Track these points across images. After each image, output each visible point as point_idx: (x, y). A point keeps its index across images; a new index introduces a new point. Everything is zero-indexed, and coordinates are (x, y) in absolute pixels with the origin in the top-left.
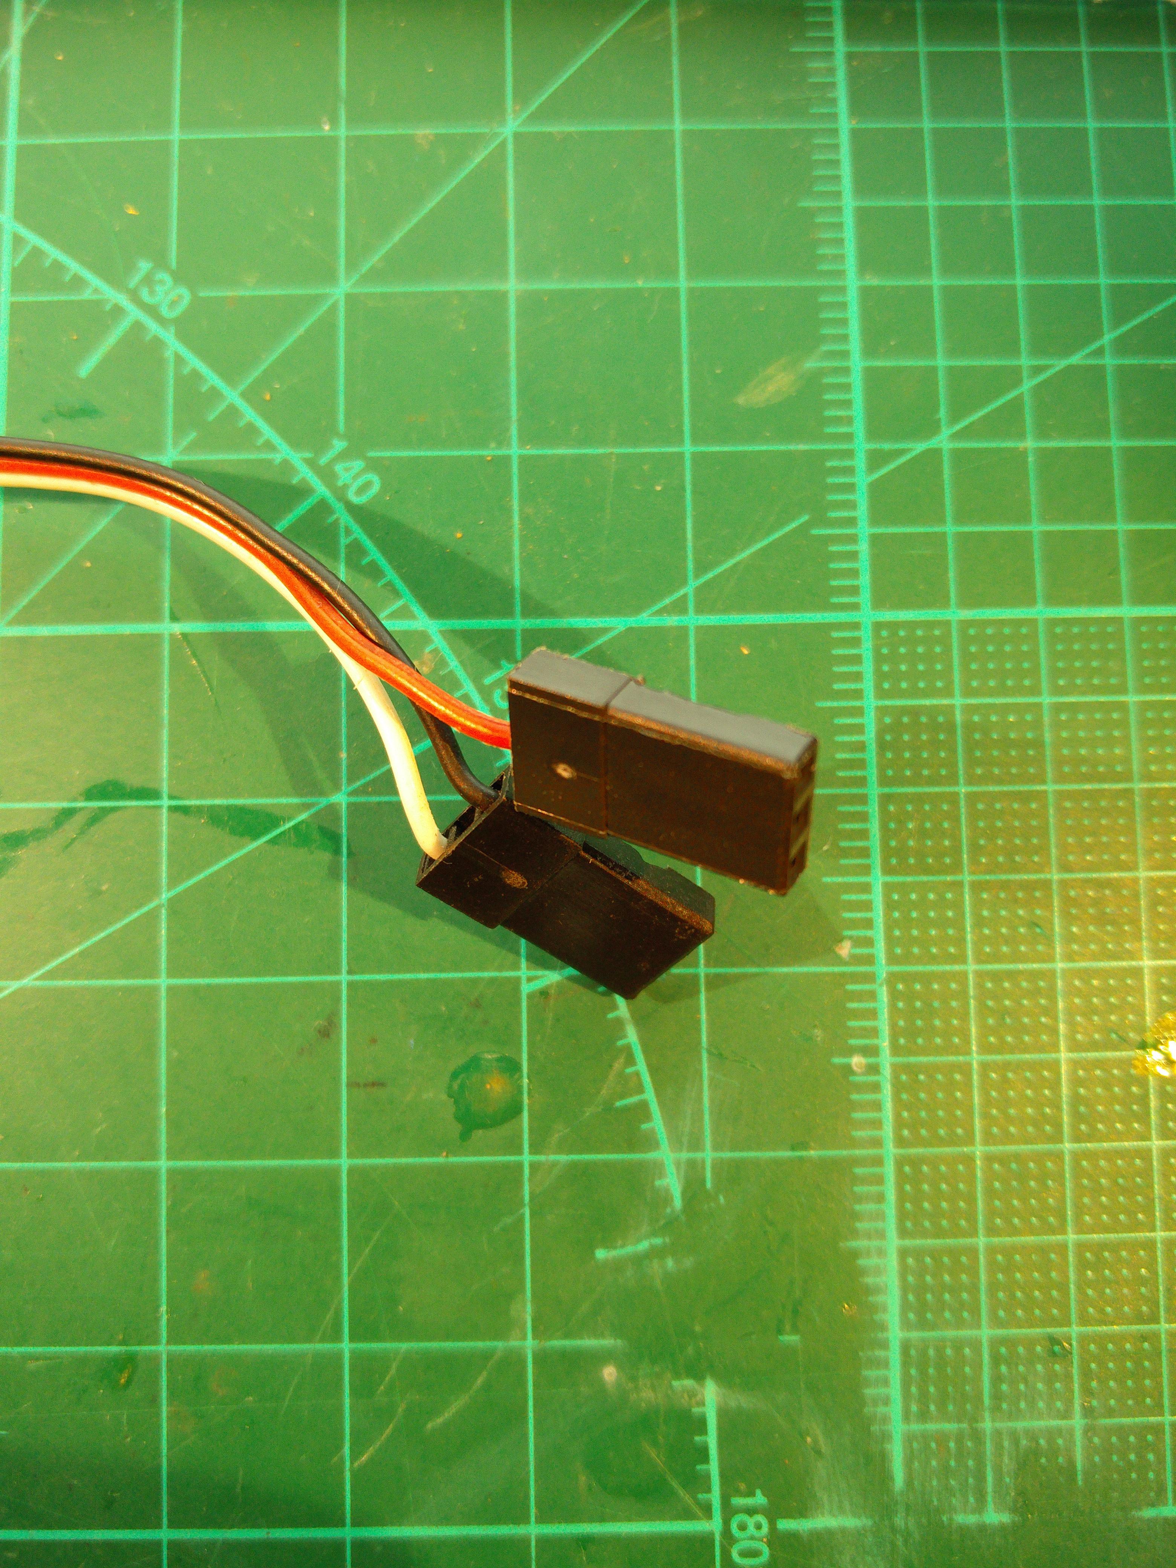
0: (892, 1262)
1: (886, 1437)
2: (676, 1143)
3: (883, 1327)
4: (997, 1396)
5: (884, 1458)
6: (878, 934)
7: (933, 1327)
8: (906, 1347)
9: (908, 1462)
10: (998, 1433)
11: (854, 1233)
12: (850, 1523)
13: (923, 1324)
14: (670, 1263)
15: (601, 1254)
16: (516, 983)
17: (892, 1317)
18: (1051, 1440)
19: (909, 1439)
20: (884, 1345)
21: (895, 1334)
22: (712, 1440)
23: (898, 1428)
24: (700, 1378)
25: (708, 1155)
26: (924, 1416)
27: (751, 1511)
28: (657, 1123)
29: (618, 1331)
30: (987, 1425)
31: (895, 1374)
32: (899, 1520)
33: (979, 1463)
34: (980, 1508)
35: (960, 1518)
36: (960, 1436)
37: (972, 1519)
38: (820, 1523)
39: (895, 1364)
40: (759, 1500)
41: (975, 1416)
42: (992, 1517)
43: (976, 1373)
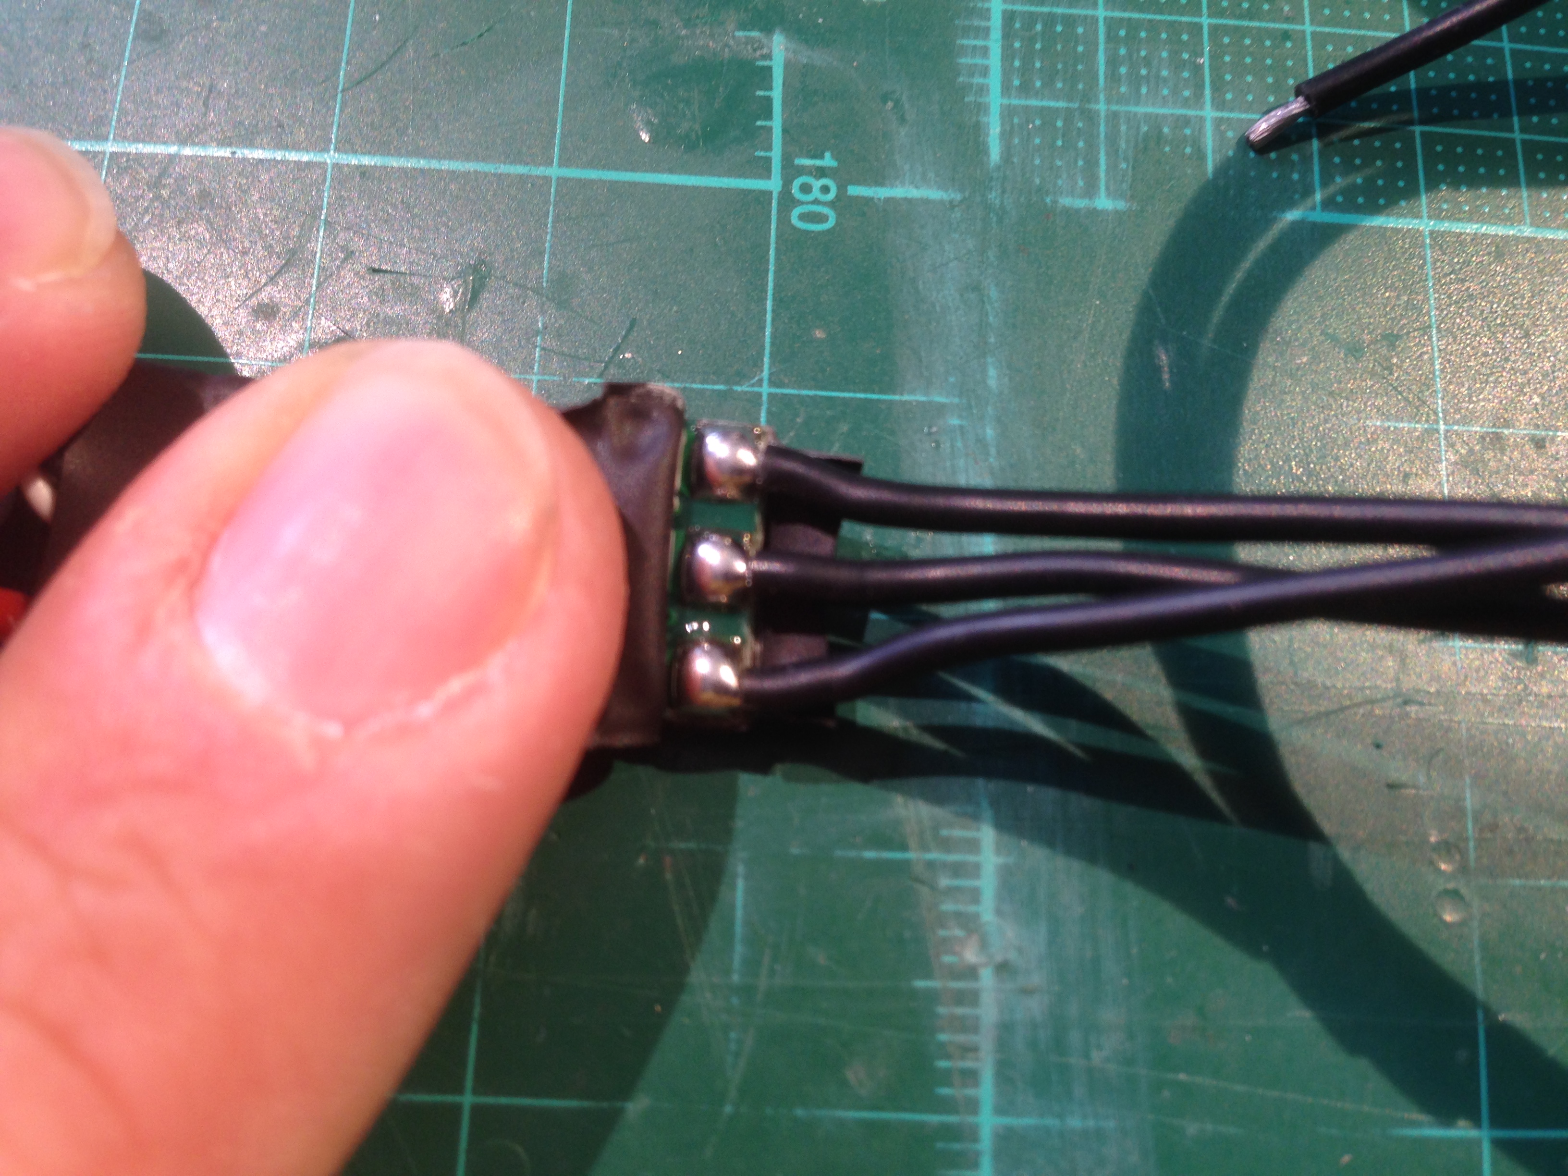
1: (982, 108)
4: (1114, 78)
5: (978, 130)
8: (1008, 19)
9: (1006, 136)
10: (1113, 117)
12: (935, 194)
18: (1176, 130)
19: (1008, 113)
20: (984, 15)
21: (997, 5)
22: (777, 95)
23: (995, 100)
24: (768, 31)
26: (1025, 89)
27: (821, 172)
30: (1101, 107)
31: (995, 44)
32: (993, 196)
33: (1092, 146)
34: (1090, 190)
35: (1066, 201)
36: (1068, 115)
37: (1081, 203)
38: (898, 192)
39: (996, 34)
40: (828, 161)
41: (1088, 96)
42: (1104, 202)
43: (1091, 53)
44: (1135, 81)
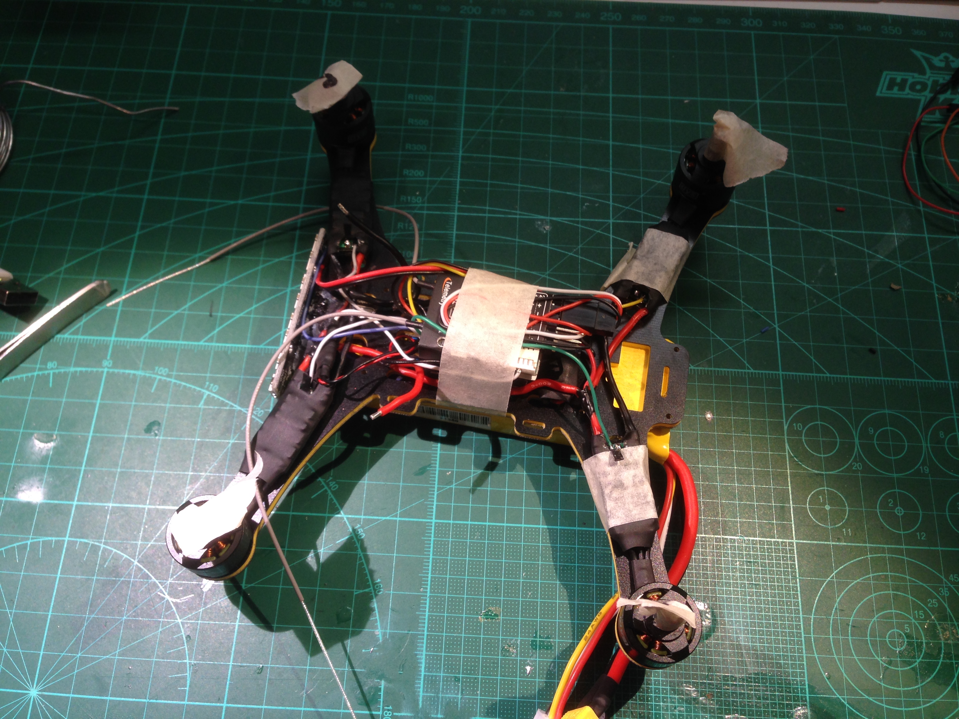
0: (424, 657)
1: (419, 696)
2: (382, 628)
3: (421, 671)
4: (443, 688)
5: (418, 700)
6: (429, 587)
7: (431, 672)
8: (425, 676)
9: (423, 702)
10: (442, 697)
11: (417, 650)
12: (409, 714)
13: (429, 671)
14: (378, 654)
15: (363, 651)
16: (353, 592)
17: (423, 669)
18: (454, 700)
19: (423, 696)
20: (420, 675)
21: (423, 673)
22: (382, 693)
23: (421, 694)
24: (381, 680)
25: (388, 631)
26: (427, 692)
27: (388, 710)
28: (379, 623)
29: (365, 668)
30: (440, 695)
31: (422, 682)
32: (420, 715)
33: (438, 705)
34: (437, 714)
35: (433, 716)
36: (434, 697)
37: (435, 716)
38: (403, 714)
39: (422, 680)
40: (390, 708)
41: (438, 693)
42: (439, 716)
43: (439, 684)
44: (447, 689)
